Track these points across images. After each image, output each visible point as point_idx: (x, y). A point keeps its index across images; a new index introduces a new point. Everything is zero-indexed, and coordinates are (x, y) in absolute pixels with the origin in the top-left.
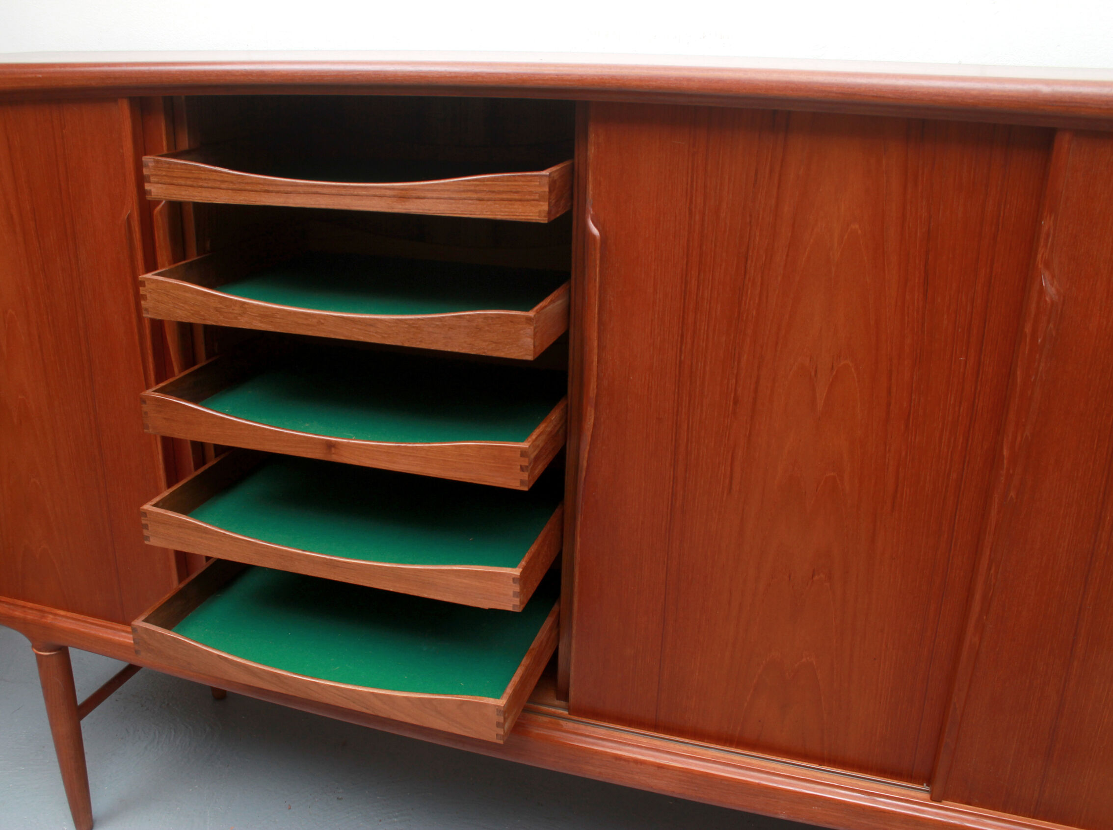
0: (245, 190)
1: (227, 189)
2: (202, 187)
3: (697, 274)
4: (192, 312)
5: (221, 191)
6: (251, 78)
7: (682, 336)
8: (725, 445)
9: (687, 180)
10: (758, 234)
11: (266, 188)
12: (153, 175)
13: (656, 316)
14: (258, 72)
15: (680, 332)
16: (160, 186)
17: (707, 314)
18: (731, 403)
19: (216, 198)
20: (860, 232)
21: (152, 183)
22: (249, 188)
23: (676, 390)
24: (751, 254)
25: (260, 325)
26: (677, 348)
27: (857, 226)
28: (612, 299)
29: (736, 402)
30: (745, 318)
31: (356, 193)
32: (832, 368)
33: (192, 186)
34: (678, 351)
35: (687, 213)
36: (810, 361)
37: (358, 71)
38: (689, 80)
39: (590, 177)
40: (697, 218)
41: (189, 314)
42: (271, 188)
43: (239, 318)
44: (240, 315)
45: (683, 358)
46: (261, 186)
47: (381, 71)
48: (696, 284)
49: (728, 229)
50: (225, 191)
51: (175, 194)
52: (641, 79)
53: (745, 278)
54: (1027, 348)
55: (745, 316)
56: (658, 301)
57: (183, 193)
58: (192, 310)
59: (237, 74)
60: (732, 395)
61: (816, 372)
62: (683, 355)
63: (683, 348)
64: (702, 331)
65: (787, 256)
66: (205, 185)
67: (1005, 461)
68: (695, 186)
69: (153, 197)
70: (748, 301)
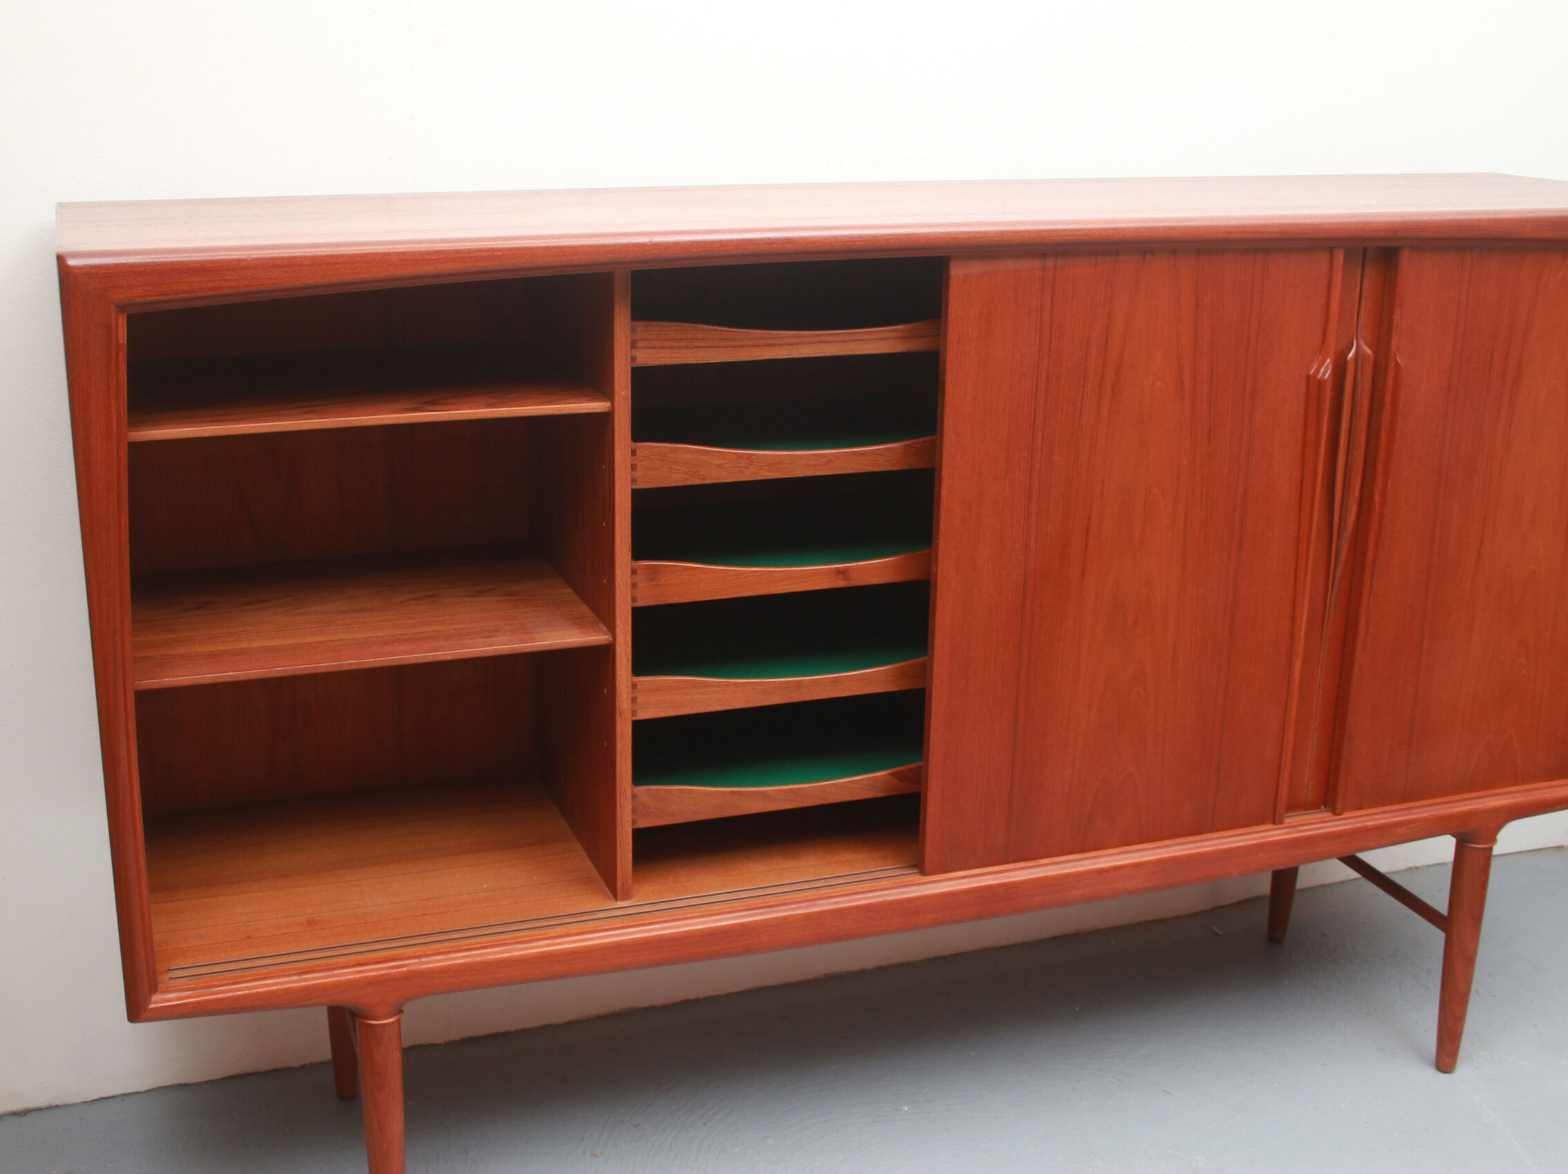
0: (747, 346)
1: (726, 347)
2: (698, 347)
4: (690, 473)
5: (719, 349)
6: (775, 246)
11: (769, 342)
12: (639, 340)
14: (784, 240)
16: (648, 351)
19: (714, 357)
21: (639, 348)
22: (750, 343)
25: (767, 474)
31: (860, 338)
33: (685, 348)
37: (890, 235)
38: (1174, 228)
41: (686, 476)
42: (774, 342)
43: (744, 470)
44: (746, 467)
46: (764, 341)
47: (913, 234)
50: (723, 349)
51: (665, 358)
52: (1137, 230)
57: (675, 355)
58: (691, 472)
59: (760, 243)
66: (702, 344)
69: (638, 363)
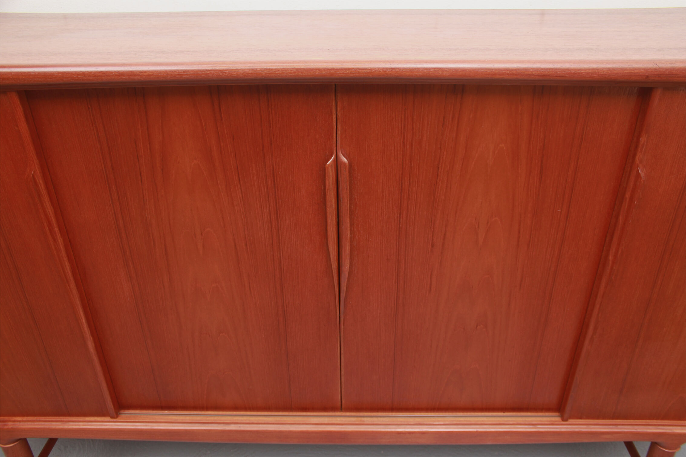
3: (408, 179)
7: (400, 214)
8: (427, 269)
9: (401, 125)
10: (445, 154)
13: (384, 204)
15: (399, 211)
17: (415, 200)
18: (430, 247)
20: (505, 148)
23: (398, 243)
24: (441, 165)
26: (397, 221)
27: (503, 145)
28: (356, 197)
29: (433, 246)
30: (437, 201)
32: (488, 222)
34: (398, 222)
35: (402, 145)
36: (475, 220)
39: (339, 127)
40: (408, 147)
45: (401, 226)
48: (408, 184)
49: (427, 152)
53: (437, 179)
54: (627, 205)
55: (437, 199)
56: (385, 196)
60: (431, 242)
61: (479, 225)
62: (401, 224)
63: (401, 220)
64: (412, 210)
65: (462, 164)
67: (610, 262)
68: (406, 129)
70: (439, 191)
